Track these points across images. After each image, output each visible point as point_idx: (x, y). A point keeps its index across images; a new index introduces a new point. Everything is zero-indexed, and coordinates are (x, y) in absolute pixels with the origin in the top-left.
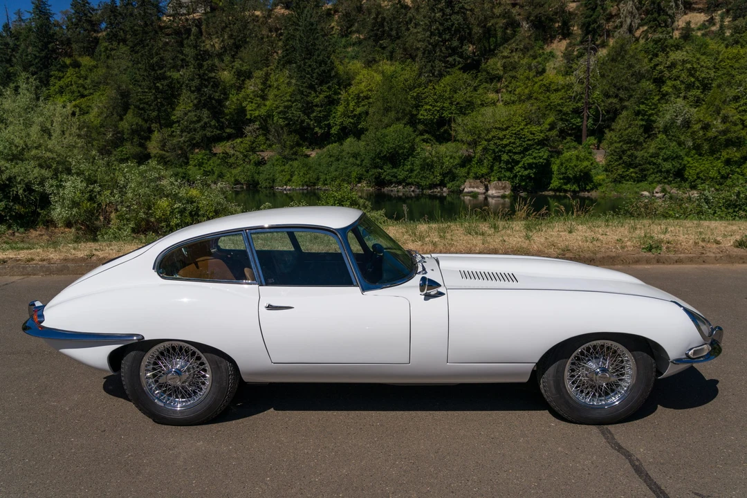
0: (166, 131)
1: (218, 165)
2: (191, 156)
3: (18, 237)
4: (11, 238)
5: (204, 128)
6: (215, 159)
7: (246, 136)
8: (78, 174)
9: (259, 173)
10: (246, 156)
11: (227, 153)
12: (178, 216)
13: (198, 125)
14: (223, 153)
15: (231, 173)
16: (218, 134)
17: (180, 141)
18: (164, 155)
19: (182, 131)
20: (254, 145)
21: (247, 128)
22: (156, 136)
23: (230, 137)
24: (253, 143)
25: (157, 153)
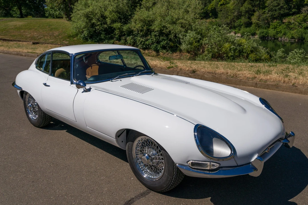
0: (261, 11)
1: (285, 28)
2: (271, 23)
3: (169, 55)
4: (167, 55)
5: (280, 9)
6: (283, 25)
7: (302, 13)
8: (195, 30)
9: (306, 33)
10: (300, 24)
11: (290, 22)
12: (232, 52)
13: (277, 8)
14: (288, 22)
15: (290, 33)
16: (288, 12)
17: (267, 16)
18: (259, 23)
19: (269, 11)
20: (306, 18)
21: (303, 8)
22: (256, 14)
23: (294, 14)
24: (305, 17)
25: (255, 22)
